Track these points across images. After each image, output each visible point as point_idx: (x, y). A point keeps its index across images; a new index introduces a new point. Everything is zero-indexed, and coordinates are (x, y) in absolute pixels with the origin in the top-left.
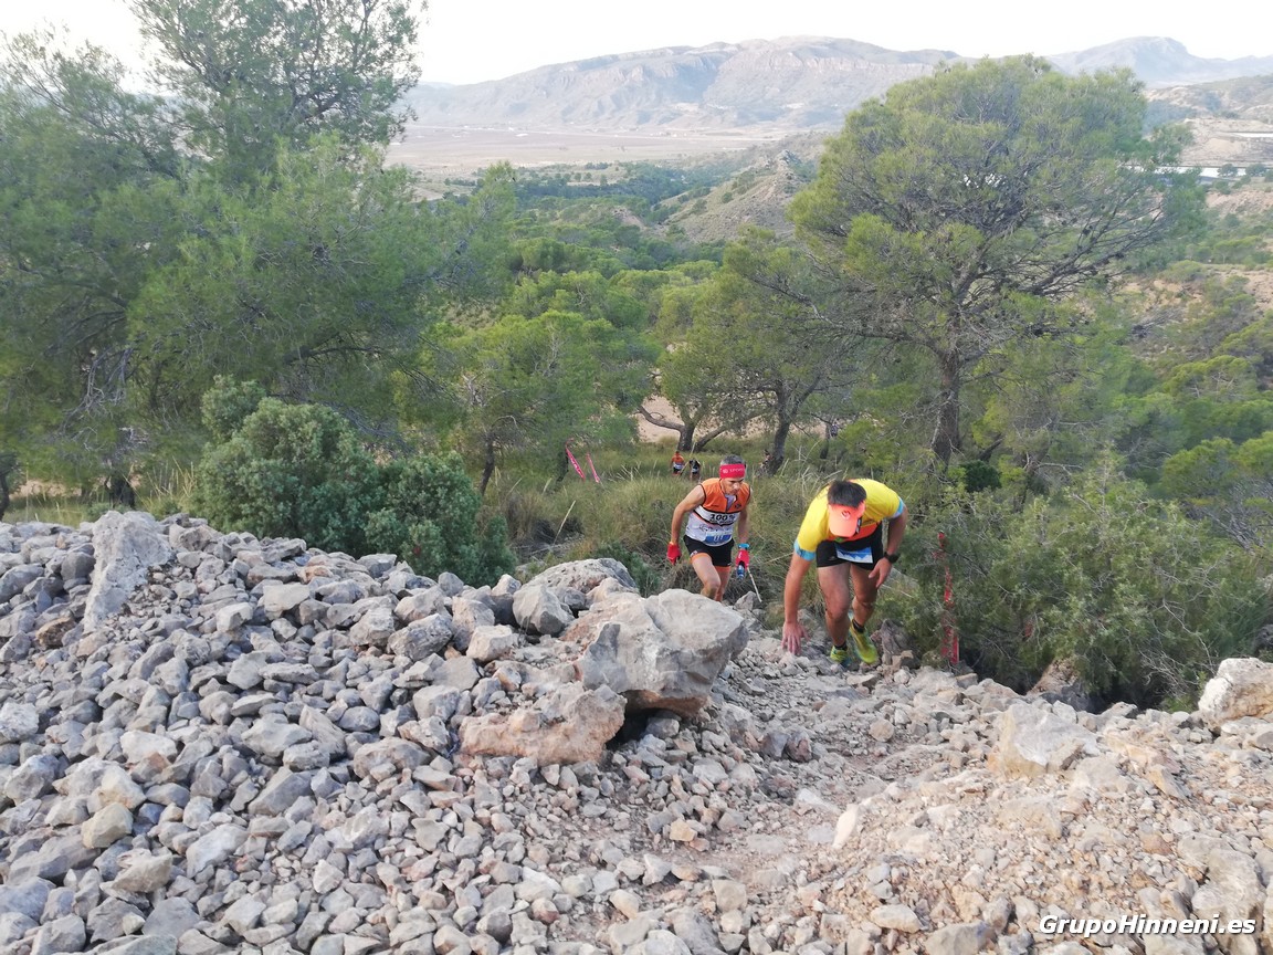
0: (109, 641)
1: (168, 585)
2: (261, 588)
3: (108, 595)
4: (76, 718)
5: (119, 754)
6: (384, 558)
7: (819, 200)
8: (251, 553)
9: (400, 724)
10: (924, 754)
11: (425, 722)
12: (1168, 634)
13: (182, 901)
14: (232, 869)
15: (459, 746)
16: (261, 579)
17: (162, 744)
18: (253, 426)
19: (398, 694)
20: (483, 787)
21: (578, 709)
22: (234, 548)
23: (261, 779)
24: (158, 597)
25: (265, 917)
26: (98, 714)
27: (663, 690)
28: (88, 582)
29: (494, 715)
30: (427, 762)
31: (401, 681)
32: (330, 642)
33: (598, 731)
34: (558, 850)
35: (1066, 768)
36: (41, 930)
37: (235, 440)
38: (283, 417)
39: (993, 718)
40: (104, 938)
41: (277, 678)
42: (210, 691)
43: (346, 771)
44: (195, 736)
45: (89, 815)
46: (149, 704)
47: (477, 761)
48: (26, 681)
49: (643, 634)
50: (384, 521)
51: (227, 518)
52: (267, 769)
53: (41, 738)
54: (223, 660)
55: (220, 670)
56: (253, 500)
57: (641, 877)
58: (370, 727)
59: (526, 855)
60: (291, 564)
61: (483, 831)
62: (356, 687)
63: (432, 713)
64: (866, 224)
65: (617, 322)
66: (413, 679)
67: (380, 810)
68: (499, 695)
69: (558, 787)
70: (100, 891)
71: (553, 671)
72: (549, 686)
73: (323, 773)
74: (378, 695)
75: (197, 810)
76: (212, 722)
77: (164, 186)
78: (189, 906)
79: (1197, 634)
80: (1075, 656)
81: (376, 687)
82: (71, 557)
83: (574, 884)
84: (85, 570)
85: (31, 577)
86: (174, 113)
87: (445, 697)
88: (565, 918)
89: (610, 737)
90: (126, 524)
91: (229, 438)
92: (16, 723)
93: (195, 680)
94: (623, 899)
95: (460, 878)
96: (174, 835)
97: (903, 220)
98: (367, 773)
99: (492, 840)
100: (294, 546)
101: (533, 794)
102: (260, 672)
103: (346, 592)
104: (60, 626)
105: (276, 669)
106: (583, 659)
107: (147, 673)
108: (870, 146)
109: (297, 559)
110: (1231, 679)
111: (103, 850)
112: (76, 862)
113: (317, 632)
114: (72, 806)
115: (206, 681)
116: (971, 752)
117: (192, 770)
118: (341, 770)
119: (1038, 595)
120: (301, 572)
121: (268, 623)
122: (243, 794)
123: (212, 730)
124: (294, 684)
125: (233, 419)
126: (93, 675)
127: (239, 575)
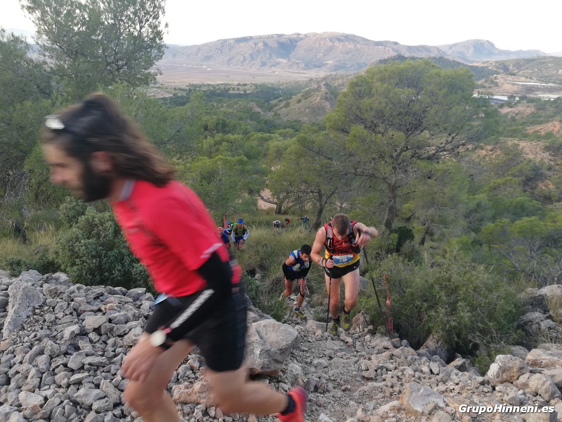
0: (14, 343)
1: (42, 316)
2: (84, 316)
3: (14, 322)
5: (17, 403)
6: (140, 290)
7: (337, 117)
8: (80, 299)
10: (375, 388)
12: (479, 324)
16: (84, 311)
17: (37, 399)
18: (82, 223)
23: (82, 416)
24: (37, 321)
26: (8, 382)
27: (262, 368)
28: (5, 311)
29: (187, 383)
32: (115, 345)
35: (430, 414)
37: (74, 230)
38: (96, 219)
39: (404, 370)
41: (90, 364)
42: (60, 372)
43: (120, 412)
44: (53, 395)
46: (32, 378)
49: (254, 342)
50: (141, 268)
51: (69, 265)
52: (85, 411)
54: (66, 354)
55: (65, 360)
56: (81, 257)
60: (98, 302)
64: (358, 129)
65: (249, 157)
68: (189, 373)
69: (215, 418)
73: (110, 414)
76: (60, 387)
79: (491, 324)
80: (441, 332)
84: (4, 305)
86: (51, 68)
91: (71, 226)
93: (53, 366)
97: (373, 127)
98: (130, 413)
100: (100, 292)
102: (83, 361)
103: (122, 318)
105: (89, 360)
107: (32, 360)
108: (360, 95)
109: (101, 298)
110: (500, 364)
113: (109, 338)
115: (59, 366)
116: (394, 389)
117: (51, 412)
118: (117, 412)
119: (426, 305)
120: (103, 307)
121: (86, 334)
123: (61, 390)
124: (98, 367)
125: (74, 217)
126: (6, 362)
127: (75, 310)
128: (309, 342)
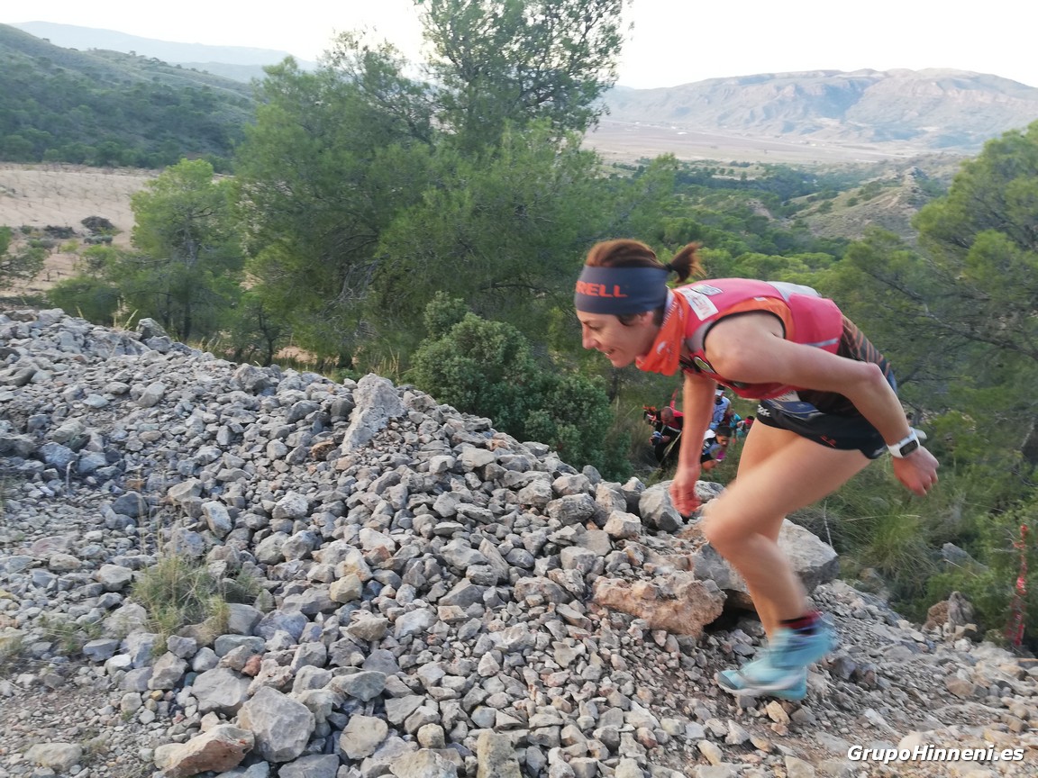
0: (357, 463)
1: (400, 433)
2: (461, 448)
3: (361, 433)
4: (331, 511)
5: (357, 542)
6: (540, 446)
7: (946, 213)
8: (455, 421)
9: (549, 569)
10: (983, 713)
11: (569, 572)
13: (389, 653)
14: (425, 641)
15: (592, 597)
16: (461, 441)
17: (386, 541)
18: (459, 331)
19: (550, 546)
20: (607, 632)
21: (688, 593)
22: (445, 415)
23: (449, 582)
24: (393, 439)
25: (443, 681)
26: (345, 512)
28: (348, 421)
29: (621, 580)
30: (567, 602)
31: (554, 537)
32: (503, 498)
33: (701, 614)
34: (659, 697)
36: (300, 647)
37: (444, 340)
38: (481, 328)
40: (338, 663)
41: (466, 513)
42: (421, 513)
43: (508, 593)
44: (408, 542)
45: (335, 579)
46: (380, 513)
47: (604, 612)
48: (301, 479)
50: (540, 419)
52: (454, 577)
53: (308, 520)
54: (430, 493)
55: (429, 499)
56: (450, 385)
57: (724, 736)
58: (527, 566)
59: (635, 691)
60: (480, 435)
61: (604, 665)
62: (519, 534)
63: (573, 567)
66: (562, 538)
67: (530, 628)
68: (625, 565)
69: (664, 649)
70: (340, 632)
71: (669, 559)
72: (666, 569)
73: (492, 590)
74: (535, 543)
75: (406, 593)
76: (420, 535)
77: (421, 148)
78: (393, 658)
81: (535, 537)
82: (339, 400)
83: (670, 725)
84: (347, 410)
85: (312, 409)
86: (435, 95)
87: (585, 557)
88: (661, 747)
89: (709, 622)
90: (380, 384)
91: (439, 338)
92: (294, 505)
93: (412, 502)
94: (708, 747)
95: (584, 695)
96: (389, 607)
97: (1027, 241)
98: (523, 598)
99: (609, 674)
100: (484, 423)
101: (644, 648)
102: (457, 506)
103: (519, 463)
104: (327, 446)
105: (466, 507)
106: (695, 554)
107: (381, 490)
108: (1005, 172)
109: (486, 433)
111: (342, 604)
112: (324, 608)
113: (495, 488)
114: (326, 570)
115: (419, 505)
118: (504, 591)
120: (489, 443)
121: (463, 473)
122: (436, 591)
123: (420, 540)
124: (477, 521)
125: (445, 324)
126: (345, 485)
127: (447, 436)
128: (837, 614)
